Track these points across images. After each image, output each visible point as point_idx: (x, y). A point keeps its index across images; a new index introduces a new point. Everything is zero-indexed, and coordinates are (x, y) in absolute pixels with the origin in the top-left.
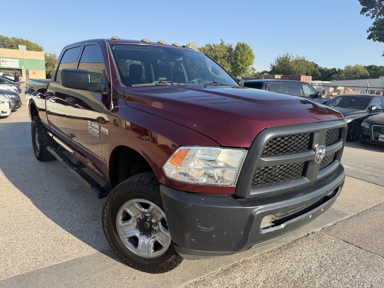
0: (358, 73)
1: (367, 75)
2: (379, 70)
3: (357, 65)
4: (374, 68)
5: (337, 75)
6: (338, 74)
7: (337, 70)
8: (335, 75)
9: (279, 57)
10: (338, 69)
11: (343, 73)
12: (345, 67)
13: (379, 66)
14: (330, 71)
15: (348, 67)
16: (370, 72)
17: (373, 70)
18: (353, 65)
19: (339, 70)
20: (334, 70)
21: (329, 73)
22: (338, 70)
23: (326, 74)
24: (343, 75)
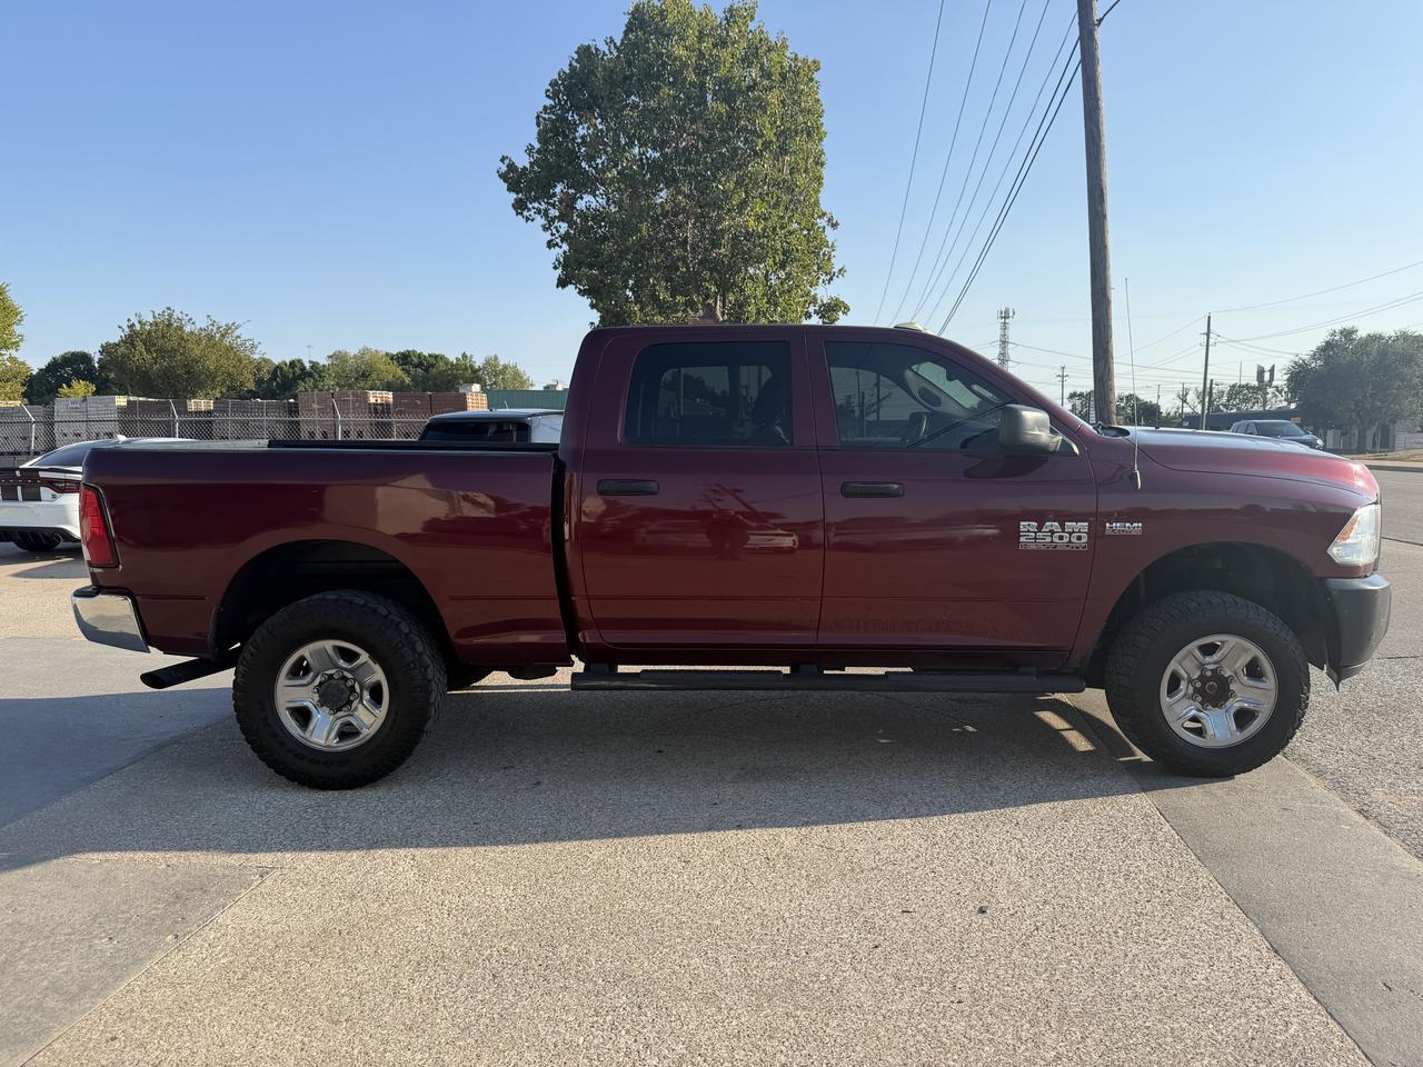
0: (374, 376)
1: (403, 381)
2: (433, 366)
3: (365, 351)
4: (416, 360)
5: (310, 382)
6: (316, 381)
7: (308, 365)
8: (305, 383)
9: (135, 320)
10: (310, 362)
11: (330, 375)
12: (329, 357)
13: (430, 355)
14: (286, 369)
15: (338, 357)
16: (408, 372)
17: (416, 366)
18: (353, 350)
19: (314, 365)
20: (299, 365)
21: (284, 376)
22: (312, 367)
23: (275, 380)
24: (332, 383)
